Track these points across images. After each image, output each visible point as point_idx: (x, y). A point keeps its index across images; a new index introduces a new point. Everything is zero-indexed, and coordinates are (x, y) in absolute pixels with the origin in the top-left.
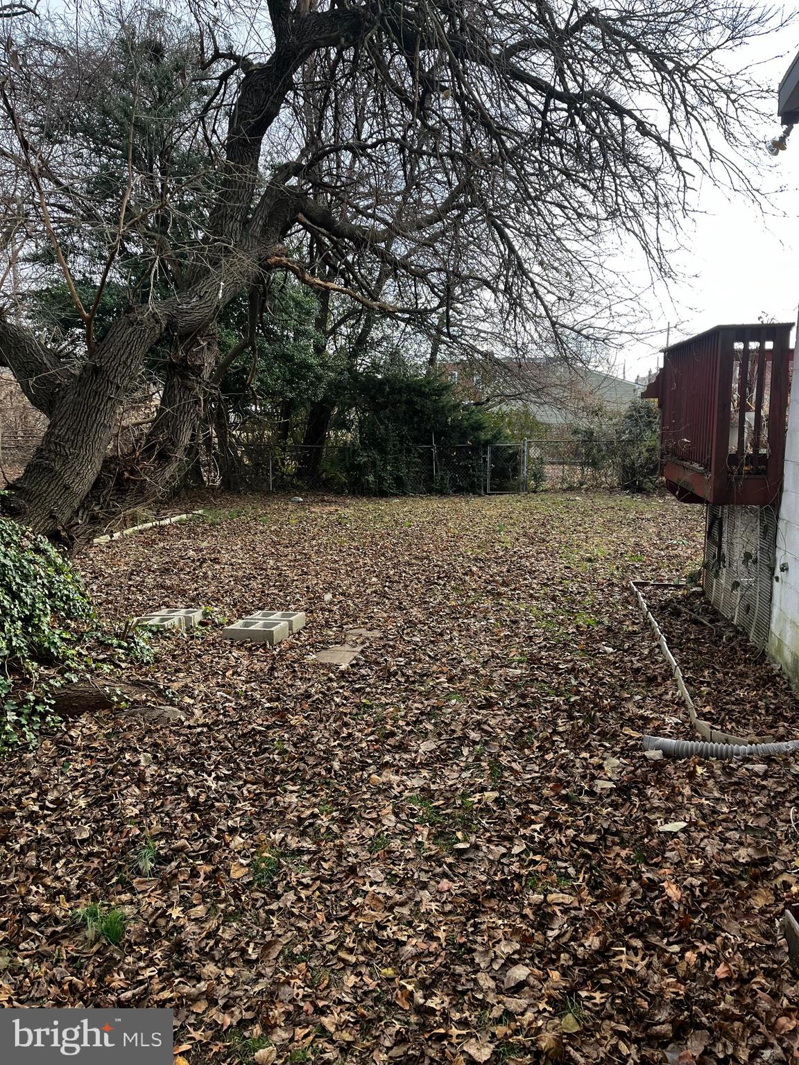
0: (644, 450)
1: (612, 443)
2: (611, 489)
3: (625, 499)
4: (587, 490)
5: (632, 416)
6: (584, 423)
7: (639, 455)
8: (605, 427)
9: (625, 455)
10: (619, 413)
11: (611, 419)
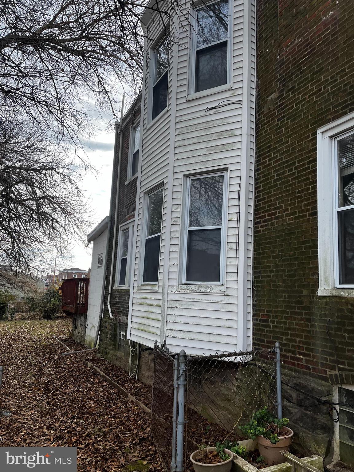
0: (51, 305)
1: (40, 302)
2: (40, 319)
3: (45, 321)
4: (31, 319)
5: (48, 293)
6: (30, 295)
7: (50, 306)
8: (38, 297)
9: (45, 307)
10: (43, 292)
11: (39, 294)
